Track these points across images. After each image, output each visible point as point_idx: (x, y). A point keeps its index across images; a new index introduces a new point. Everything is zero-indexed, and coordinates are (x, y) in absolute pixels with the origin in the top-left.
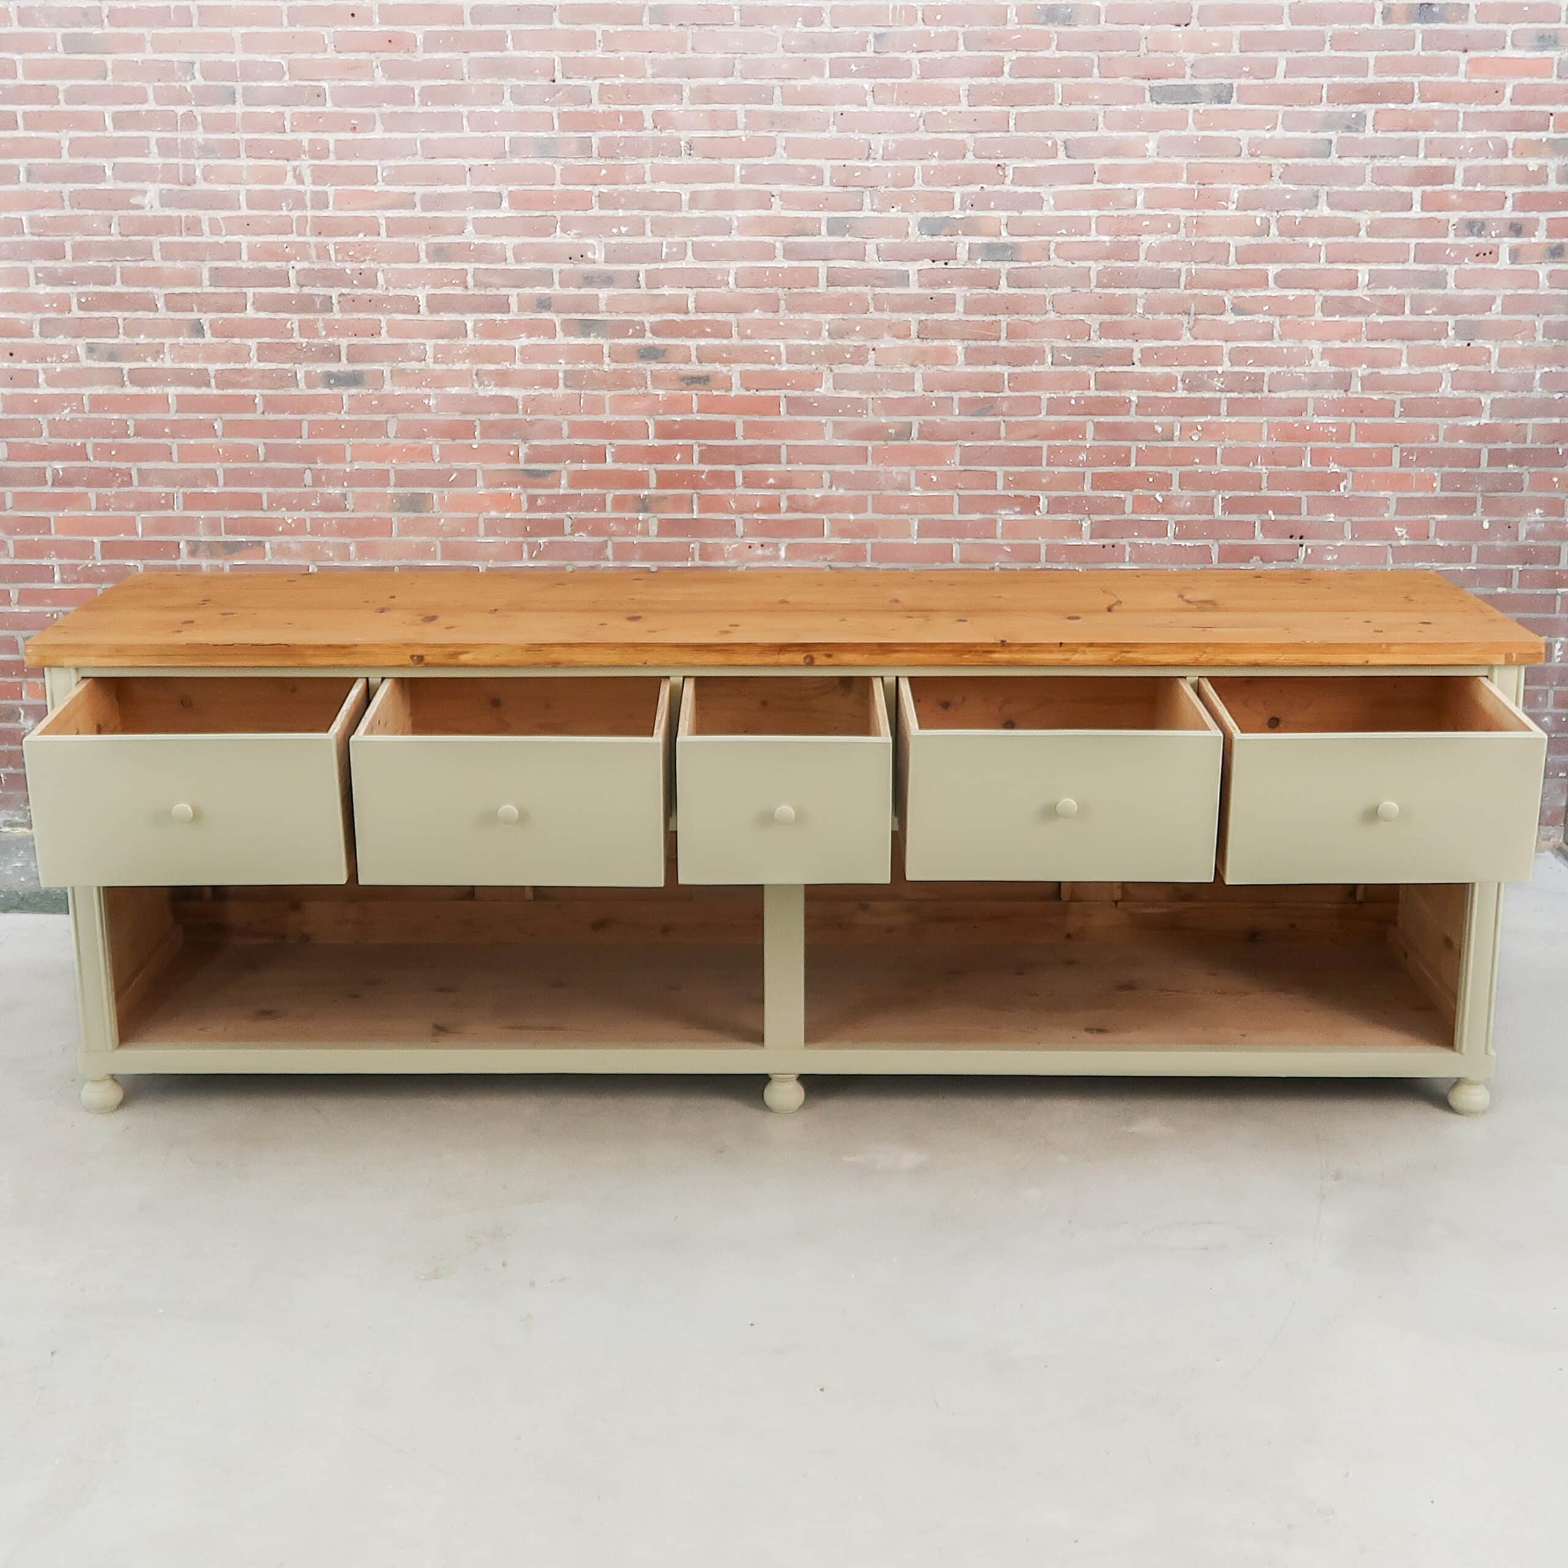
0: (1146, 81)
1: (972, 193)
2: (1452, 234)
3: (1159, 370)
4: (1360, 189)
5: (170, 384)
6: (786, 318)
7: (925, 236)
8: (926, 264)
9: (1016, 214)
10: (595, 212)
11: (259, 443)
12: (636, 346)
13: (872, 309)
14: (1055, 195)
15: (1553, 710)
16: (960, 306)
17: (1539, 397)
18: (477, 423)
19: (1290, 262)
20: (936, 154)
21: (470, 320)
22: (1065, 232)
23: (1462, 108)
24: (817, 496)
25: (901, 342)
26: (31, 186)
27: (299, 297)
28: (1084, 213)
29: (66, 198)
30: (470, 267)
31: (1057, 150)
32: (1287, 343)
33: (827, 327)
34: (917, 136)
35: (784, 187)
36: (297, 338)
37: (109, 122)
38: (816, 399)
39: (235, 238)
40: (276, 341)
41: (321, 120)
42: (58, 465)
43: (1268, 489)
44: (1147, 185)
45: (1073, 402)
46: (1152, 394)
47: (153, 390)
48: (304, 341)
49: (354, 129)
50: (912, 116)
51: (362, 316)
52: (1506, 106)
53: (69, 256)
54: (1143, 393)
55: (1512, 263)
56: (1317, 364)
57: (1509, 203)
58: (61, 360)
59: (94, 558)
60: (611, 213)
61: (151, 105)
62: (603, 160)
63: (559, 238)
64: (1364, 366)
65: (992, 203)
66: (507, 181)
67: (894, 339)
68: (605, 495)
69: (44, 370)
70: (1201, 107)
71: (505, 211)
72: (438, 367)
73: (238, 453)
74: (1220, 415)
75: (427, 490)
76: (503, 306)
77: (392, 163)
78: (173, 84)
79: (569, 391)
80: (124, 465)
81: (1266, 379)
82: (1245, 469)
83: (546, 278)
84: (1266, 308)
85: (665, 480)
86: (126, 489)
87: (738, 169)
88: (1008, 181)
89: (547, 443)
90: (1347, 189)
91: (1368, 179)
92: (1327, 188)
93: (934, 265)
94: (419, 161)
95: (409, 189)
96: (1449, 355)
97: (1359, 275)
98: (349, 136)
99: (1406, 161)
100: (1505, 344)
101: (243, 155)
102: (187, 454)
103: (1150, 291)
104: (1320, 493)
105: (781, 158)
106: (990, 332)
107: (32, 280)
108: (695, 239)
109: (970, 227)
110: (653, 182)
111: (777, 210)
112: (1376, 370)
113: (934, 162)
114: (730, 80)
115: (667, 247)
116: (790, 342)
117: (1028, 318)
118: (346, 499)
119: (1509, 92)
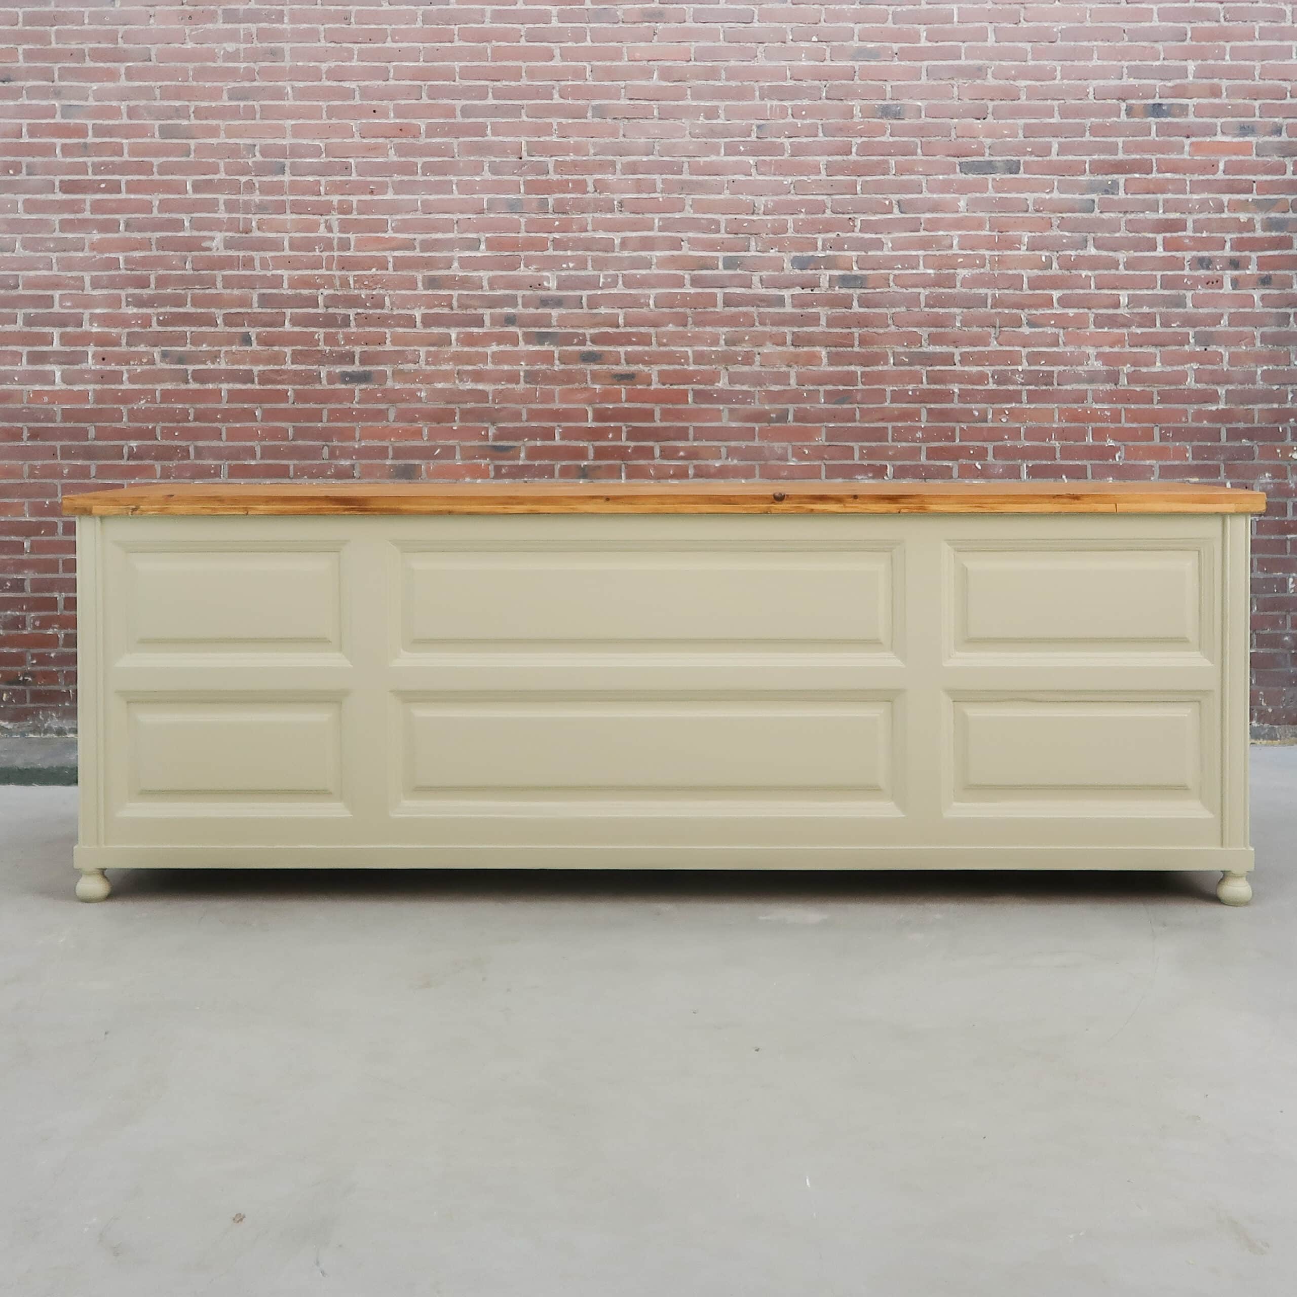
0: (956, 158)
1: (831, 238)
2: (1187, 268)
3: (975, 369)
4: (1117, 235)
5: (222, 382)
6: (692, 330)
7: (796, 270)
8: (798, 291)
9: (863, 253)
10: (550, 252)
11: (289, 426)
12: (580, 352)
13: (757, 324)
14: (893, 241)
15: (1291, 631)
16: (823, 322)
17: (1261, 388)
18: (457, 411)
19: (1068, 288)
20: (803, 210)
21: (454, 333)
22: (900, 267)
23: (1188, 177)
24: (717, 465)
25: (780, 348)
26: (128, 234)
27: (324, 315)
28: (914, 253)
29: (154, 243)
30: (455, 293)
31: (892, 207)
32: (1069, 349)
33: (724, 337)
34: (790, 197)
35: (691, 235)
36: (322, 346)
37: (189, 187)
38: (716, 391)
39: (279, 272)
40: (306, 348)
41: (347, 186)
42: (134, 444)
43: (1062, 459)
44: (960, 233)
45: (910, 393)
46: (970, 387)
47: (211, 386)
48: (328, 348)
49: (372, 192)
50: (785, 183)
51: (371, 329)
52: (1220, 176)
53: (153, 286)
54: (963, 386)
55: (1233, 289)
56: (1093, 365)
57: (1228, 246)
58: (141, 364)
60: (561, 253)
61: (222, 176)
62: (557, 215)
63: (522, 271)
64: (1129, 365)
65: (846, 246)
66: (485, 230)
67: (774, 346)
68: (554, 465)
69: (128, 371)
70: (998, 176)
71: (483, 252)
72: (428, 368)
73: (274, 434)
74: (1022, 402)
75: (417, 462)
76: (479, 322)
77: (399, 217)
78: (239, 160)
79: (528, 386)
80: (183, 443)
81: (1055, 375)
82: (1043, 444)
83: (511, 301)
84: (1053, 322)
85: (600, 453)
86: (185, 462)
87: (656, 221)
88: (857, 229)
89: (511, 425)
90: (1108, 235)
91: (1123, 228)
92: (1093, 235)
93: (803, 292)
94: (419, 215)
95: (411, 236)
96: (1192, 357)
97: (1121, 298)
98: (368, 197)
99: (1149, 215)
100: (1233, 349)
101: (288, 211)
102: (233, 435)
103: (965, 310)
104: (1101, 462)
105: (689, 213)
106: (847, 341)
107: (124, 303)
108: (624, 272)
109: (830, 263)
110: (594, 230)
111: (686, 251)
112: (1138, 368)
113: (802, 216)
114: (651, 158)
115: (603, 278)
116: (696, 348)
117: (875, 330)
118: (354, 469)
119: (1221, 166)
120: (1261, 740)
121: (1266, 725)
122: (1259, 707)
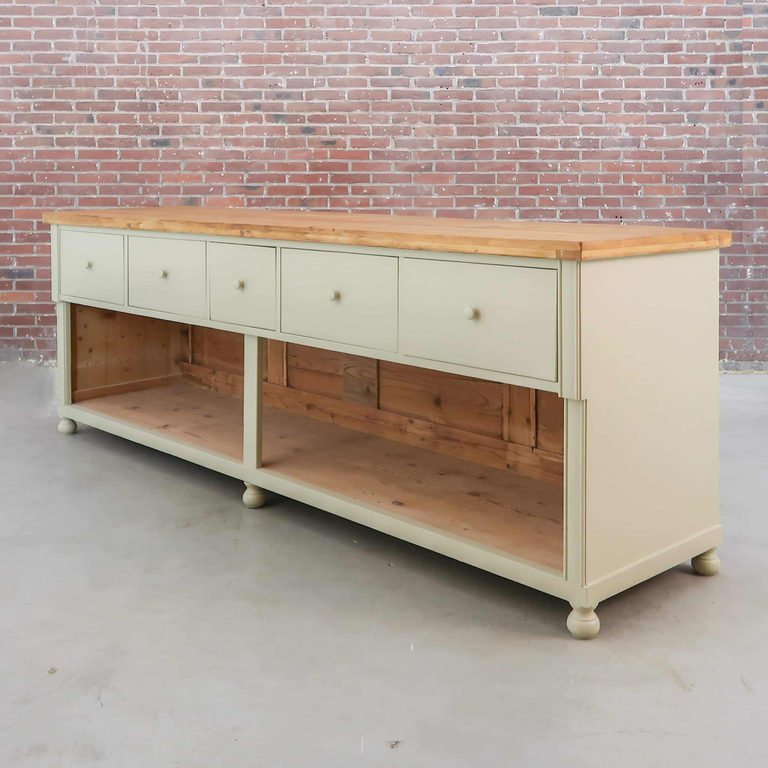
0: (538, 6)
1: (459, 56)
2: (683, 74)
3: (549, 138)
4: (639, 54)
5: (75, 145)
6: (372, 113)
7: (437, 76)
8: (438, 89)
9: (479, 65)
10: (282, 64)
11: (118, 174)
12: (301, 127)
13: (413, 110)
14: (498, 57)
15: (749, 303)
16: (454, 108)
17: (730, 150)
18: (224, 164)
19: (608, 87)
20: (441, 38)
21: (221, 115)
22: (502, 74)
23: (683, 17)
24: (387, 198)
25: (427, 125)
26: (15, 53)
27: (141, 104)
28: (511, 65)
29: (32, 58)
30: (223, 90)
31: (498, 37)
32: (609, 125)
33: (392, 118)
34: (433, 30)
35: (371, 53)
36: (138, 123)
37: (54, 23)
38: (387, 152)
39: (111, 76)
40: (129, 124)
41: (154, 23)
42: (19, 184)
43: (604, 194)
44: (540, 52)
45: (509, 153)
46: (546, 149)
47: (68, 148)
48: (142, 125)
49: (170, 26)
50: (430, 21)
51: (170, 113)
52: (703, 16)
53: (31, 85)
54: (542, 149)
55: (712, 87)
56: (624, 135)
57: (709, 60)
58: (24, 134)
59: (33, 230)
60: (289, 65)
61: (75, 16)
62: (286, 41)
63: (265, 76)
64: (646, 136)
65: (468, 61)
66: (241, 50)
67: (424, 123)
68: (285, 198)
69: (15, 138)
70: (564, 17)
71: (240, 64)
72: (205, 137)
73: (107, 178)
74: (579, 159)
75: (198, 196)
76: (237, 108)
77: (187, 42)
78: (86, 6)
79: (268, 148)
80: (50, 184)
81: (600, 142)
82: (592, 185)
83: (258, 95)
84: (598, 109)
85: (314, 191)
86: (51, 196)
87: (349, 45)
88: (475, 50)
89: (257, 173)
90: (633, 54)
91: (642, 49)
92: (624, 54)
93: (442, 89)
94: (199, 41)
95: (195, 54)
96: (686, 130)
97: (641, 93)
98: (167, 30)
99: (659, 41)
100: (712, 125)
101: (117, 38)
102: (82, 179)
103: (543, 101)
104: (629, 196)
105: (370, 40)
106: (469, 120)
107: (13, 96)
108: (329, 77)
109: (458, 71)
110: (310, 51)
111: (368, 63)
112: (652, 137)
113: (441, 42)
114: (346, 5)
115: (316, 81)
116: (374, 125)
117: (486, 113)
118: (159, 201)
119: (704, 10)
120: (730, 371)
121: (733, 361)
122: (729, 350)
